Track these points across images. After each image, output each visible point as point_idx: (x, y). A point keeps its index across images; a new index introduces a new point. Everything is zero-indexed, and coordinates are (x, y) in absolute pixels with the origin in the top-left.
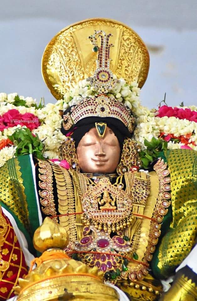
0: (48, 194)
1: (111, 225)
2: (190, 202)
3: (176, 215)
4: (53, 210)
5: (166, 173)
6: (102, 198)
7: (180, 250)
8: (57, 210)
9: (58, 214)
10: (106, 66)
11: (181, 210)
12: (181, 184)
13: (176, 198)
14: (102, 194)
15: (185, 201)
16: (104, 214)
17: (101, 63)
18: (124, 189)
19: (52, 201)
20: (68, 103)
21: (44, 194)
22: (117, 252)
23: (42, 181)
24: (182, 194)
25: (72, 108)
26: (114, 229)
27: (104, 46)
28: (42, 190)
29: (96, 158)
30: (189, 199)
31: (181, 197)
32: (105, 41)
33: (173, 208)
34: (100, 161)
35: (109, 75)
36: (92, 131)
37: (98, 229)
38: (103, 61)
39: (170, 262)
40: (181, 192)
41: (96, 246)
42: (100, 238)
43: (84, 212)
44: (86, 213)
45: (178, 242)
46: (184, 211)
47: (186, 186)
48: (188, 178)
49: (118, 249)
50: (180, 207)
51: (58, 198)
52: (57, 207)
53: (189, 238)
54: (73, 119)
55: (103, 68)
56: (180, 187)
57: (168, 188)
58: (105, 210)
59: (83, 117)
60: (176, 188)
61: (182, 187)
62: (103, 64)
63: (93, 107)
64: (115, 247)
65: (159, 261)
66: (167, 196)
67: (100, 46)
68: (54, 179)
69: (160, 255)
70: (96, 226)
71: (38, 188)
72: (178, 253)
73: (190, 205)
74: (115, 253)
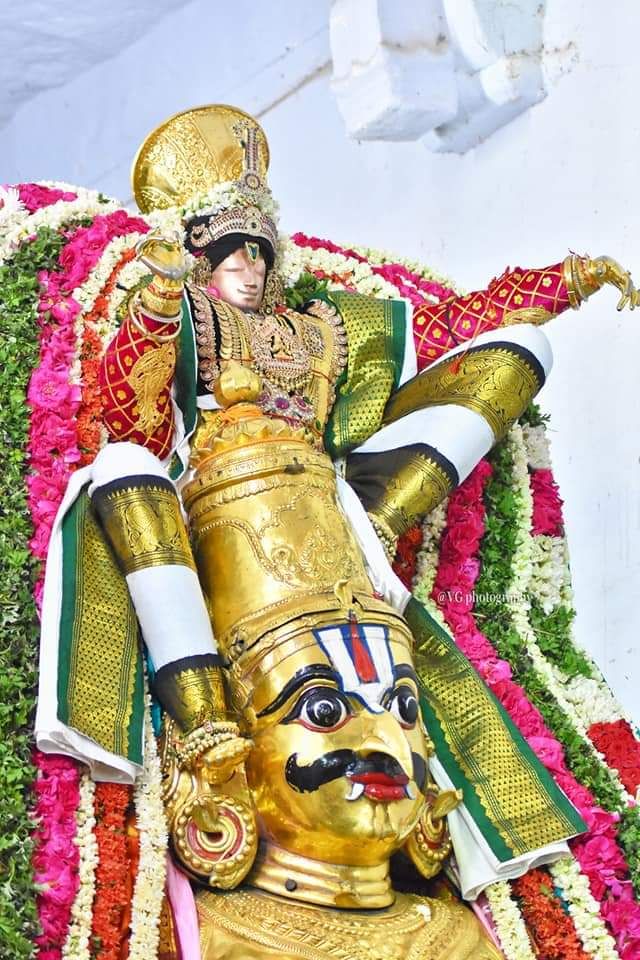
0: (208, 328)
1: (290, 380)
2: (373, 362)
3: (354, 376)
4: (212, 351)
5: (338, 320)
6: (273, 344)
7: (367, 423)
8: (217, 352)
9: (219, 357)
10: (255, 169)
11: (361, 371)
12: (367, 336)
13: (357, 355)
14: (273, 338)
15: (367, 360)
16: (280, 364)
17: (249, 164)
18: (294, 333)
19: (212, 339)
20: (194, 212)
21: (202, 328)
22: (301, 417)
23: (198, 311)
24: (366, 351)
25: (212, 218)
26: (293, 386)
27: (252, 142)
28: (199, 323)
29: (244, 289)
30: (372, 359)
31: (363, 354)
32: (252, 135)
33: (350, 368)
34: (250, 293)
35: (259, 182)
36: (239, 252)
37: (274, 384)
38: (252, 162)
39: (353, 437)
40: (365, 347)
41: (274, 406)
42: (278, 396)
43: (254, 358)
44: (257, 359)
45: (357, 413)
46: (365, 373)
47: (374, 341)
48: (379, 330)
49: (301, 414)
50: (360, 368)
51: (221, 336)
52: (218, 348)
53: (379, 409)
54: (214, 233)
55: (251, 171)
56: (365, 341)
57: (343, 339)
58: (281, 360)
59: (228, 232)
60: (358, 341)
61: (368, 340)
62: (252, 166)
63: (242, 221)
64: (297, 410)
65: (335, 436)
66: (343, 351)
67: (246, 141)
68: (213, 310)
69: (336, 428)
70: (272, 380)
71: (195, 320)
72: (365, 427)
73: (376, 365)
74: (298, 418)
